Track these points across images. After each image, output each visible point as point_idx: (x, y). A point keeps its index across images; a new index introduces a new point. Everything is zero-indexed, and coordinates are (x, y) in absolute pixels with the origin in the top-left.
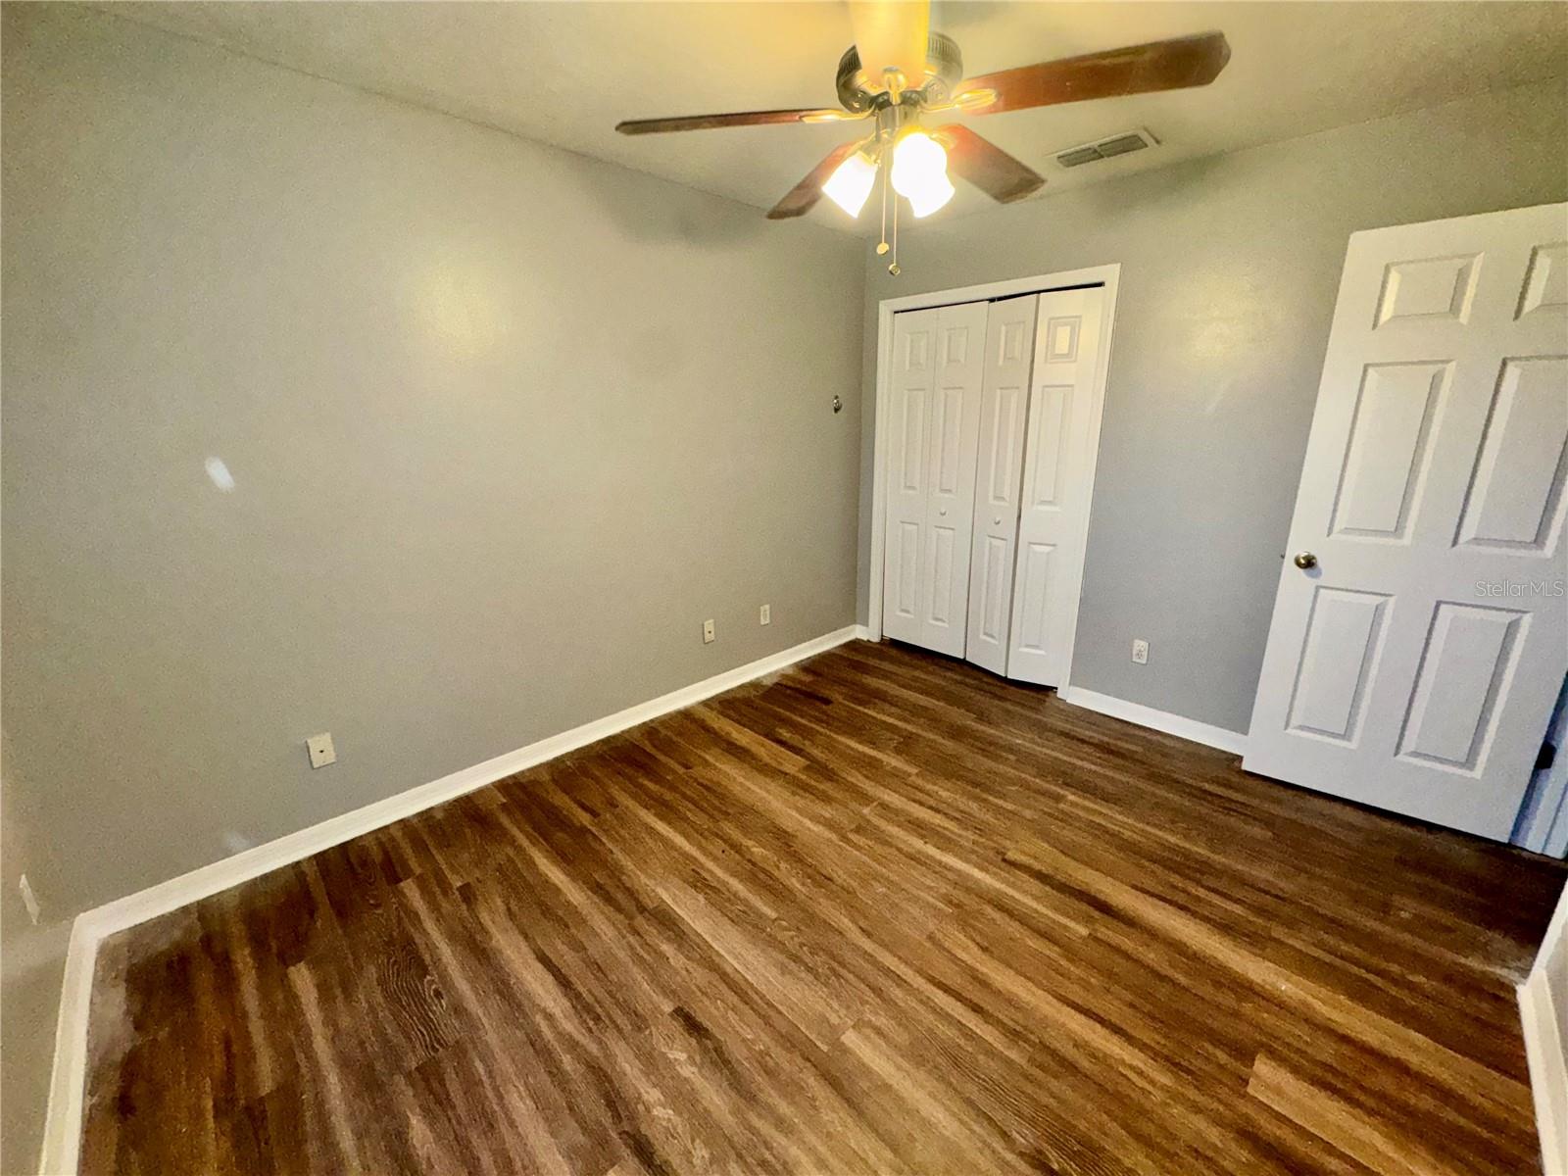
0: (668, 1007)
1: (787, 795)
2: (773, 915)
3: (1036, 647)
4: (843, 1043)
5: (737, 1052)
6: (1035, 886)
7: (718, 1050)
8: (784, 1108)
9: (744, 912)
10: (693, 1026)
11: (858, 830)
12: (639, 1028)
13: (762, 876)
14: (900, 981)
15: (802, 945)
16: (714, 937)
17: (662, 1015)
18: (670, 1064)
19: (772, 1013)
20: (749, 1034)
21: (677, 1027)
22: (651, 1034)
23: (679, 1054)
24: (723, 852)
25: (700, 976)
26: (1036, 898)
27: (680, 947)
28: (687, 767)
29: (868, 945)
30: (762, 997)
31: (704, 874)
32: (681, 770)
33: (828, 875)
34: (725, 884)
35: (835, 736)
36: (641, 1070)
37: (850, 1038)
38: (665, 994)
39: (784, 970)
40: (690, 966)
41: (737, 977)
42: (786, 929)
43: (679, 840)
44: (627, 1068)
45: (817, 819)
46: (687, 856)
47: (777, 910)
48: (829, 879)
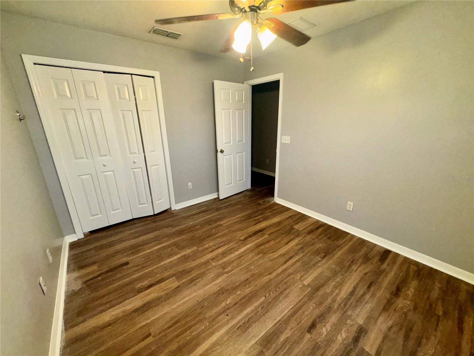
0: (308, 336)
1: (194, 288)
2: (263, 298)
3: (161, 199)
4: (307, 285)
5: (317, 312)
6: (254, 238)
7: (319, 317)
8: (329, 300)
9: (262, 308)
10: (313, 326)
11: (224, 268)
12: (319, 346)
13: (243, 301)
14: (285, 270)
15: (276, 291)
16: (275, 319)
17: (312, 338)
18: (328, 333)
19: (302, 301)
20: (311, 308)
21: (314, 332)
22: (320, 341)
23: (324, 330)
24: (227, 315)
25: (293, 324)
26: (257, 239)
27: (282, 333)
28: (149, 335)
29: (274, 274)
30: (297, 304)
31: (241, 323)
32: (150, 340)
33: (246, 279)
34: (247, 314)
35: (159, 265)
36: (333, 344)
37: (306, 283)
38: (303, 337)
39: (287, 296)
40: (289, 328)
41: (292, 311)
42: (270, 294)
43: (214, 338)
44: (334, 350)
45: (214, 279)
46: (227, 333)
47: (261, 297)
48: (247, 279)
